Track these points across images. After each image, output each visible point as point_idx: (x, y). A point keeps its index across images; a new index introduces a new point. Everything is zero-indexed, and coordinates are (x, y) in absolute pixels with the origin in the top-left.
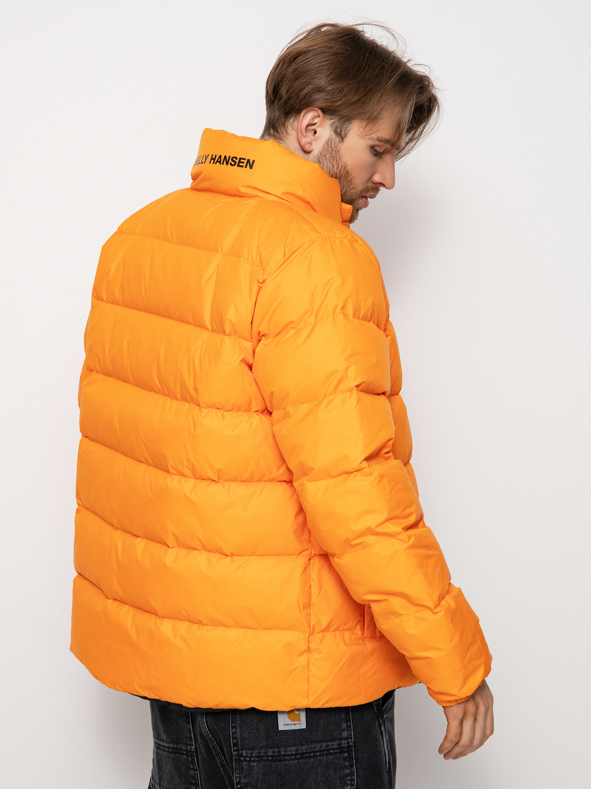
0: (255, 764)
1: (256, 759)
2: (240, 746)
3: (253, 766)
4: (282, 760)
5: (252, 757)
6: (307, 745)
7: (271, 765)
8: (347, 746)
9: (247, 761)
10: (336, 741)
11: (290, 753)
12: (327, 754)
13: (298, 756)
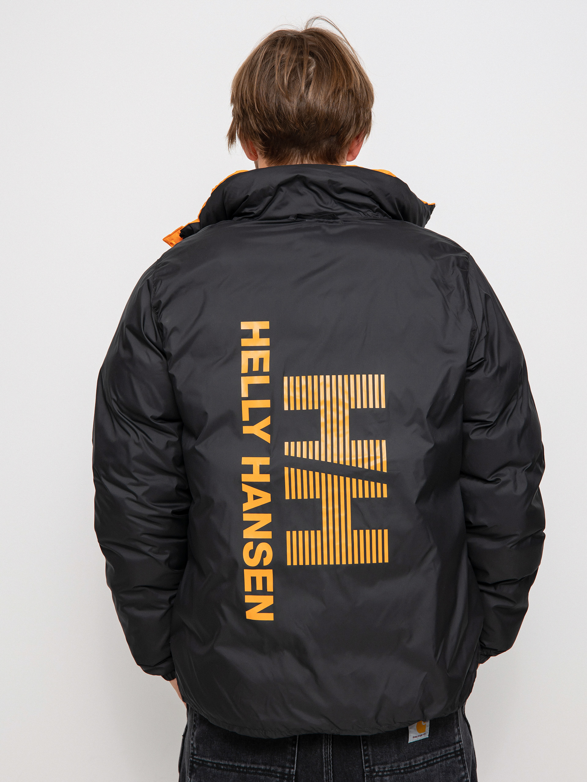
0: (387, 778)
1: (388, 773)
2: (371, 762)
3: (386, 780)
4: (413, 771)
5: (385, 771)
6: (430, 752)
7: (403, 778)
8: (460, 749)
9: (379, 776)
10: (451, 746)
11: (419, 763)
12: (445, 759)
13: (425, 765)
